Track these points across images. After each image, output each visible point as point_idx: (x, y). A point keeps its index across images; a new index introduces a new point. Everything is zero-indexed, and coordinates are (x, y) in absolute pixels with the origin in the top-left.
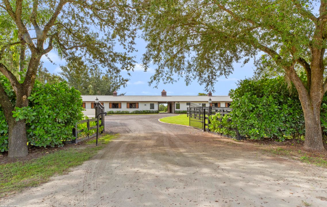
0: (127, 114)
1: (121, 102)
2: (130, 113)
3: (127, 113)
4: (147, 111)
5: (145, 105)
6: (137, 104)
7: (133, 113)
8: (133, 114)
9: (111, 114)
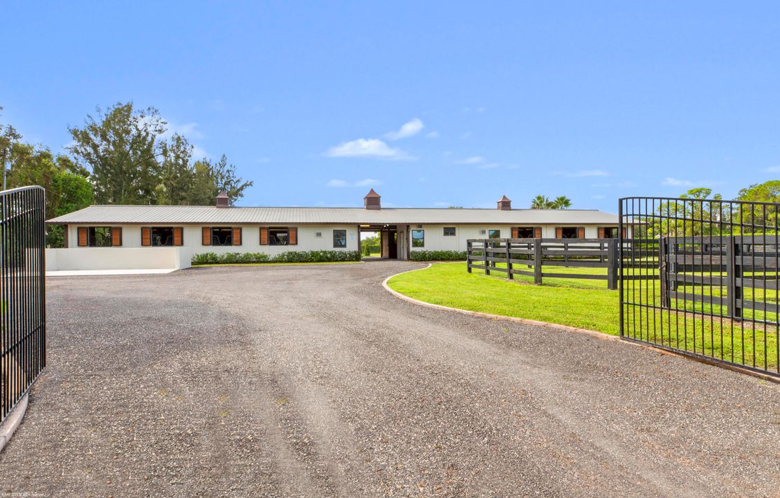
0: (261, 262)
1: (240, 226)
2: (271, 259)
3: (262, 260)
4: (325, 252)
5: (319, 235)
6: (292, 233)
7: (279, 260)
8: (281, 262)
9: (207, 263)
